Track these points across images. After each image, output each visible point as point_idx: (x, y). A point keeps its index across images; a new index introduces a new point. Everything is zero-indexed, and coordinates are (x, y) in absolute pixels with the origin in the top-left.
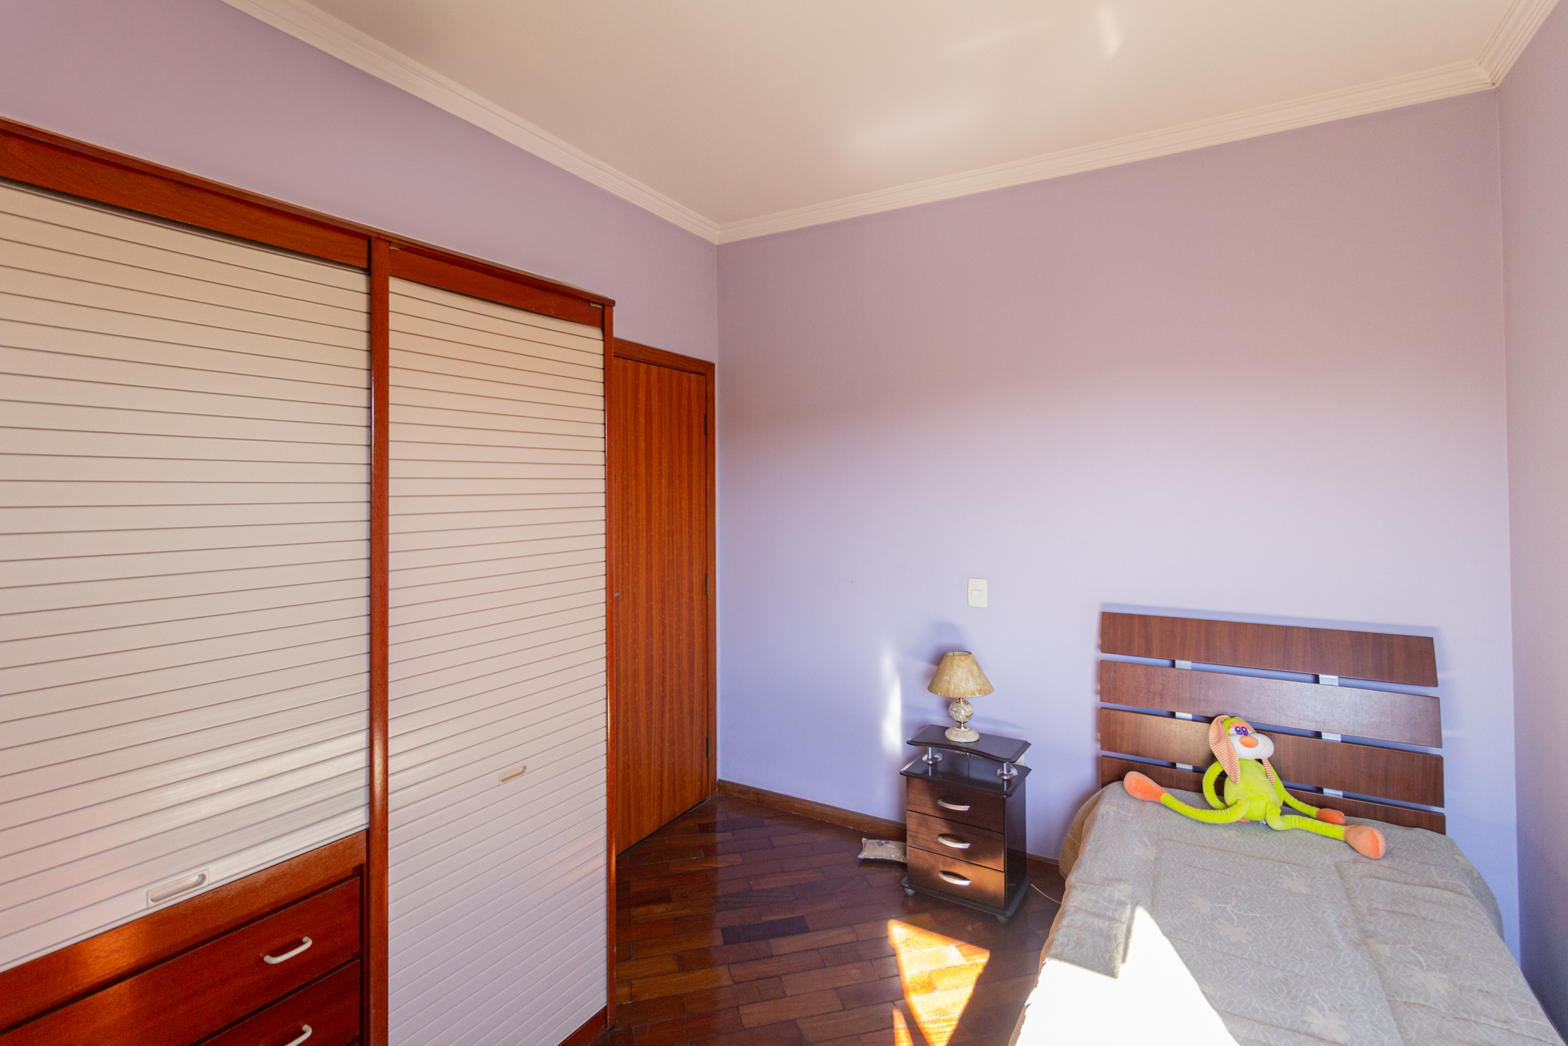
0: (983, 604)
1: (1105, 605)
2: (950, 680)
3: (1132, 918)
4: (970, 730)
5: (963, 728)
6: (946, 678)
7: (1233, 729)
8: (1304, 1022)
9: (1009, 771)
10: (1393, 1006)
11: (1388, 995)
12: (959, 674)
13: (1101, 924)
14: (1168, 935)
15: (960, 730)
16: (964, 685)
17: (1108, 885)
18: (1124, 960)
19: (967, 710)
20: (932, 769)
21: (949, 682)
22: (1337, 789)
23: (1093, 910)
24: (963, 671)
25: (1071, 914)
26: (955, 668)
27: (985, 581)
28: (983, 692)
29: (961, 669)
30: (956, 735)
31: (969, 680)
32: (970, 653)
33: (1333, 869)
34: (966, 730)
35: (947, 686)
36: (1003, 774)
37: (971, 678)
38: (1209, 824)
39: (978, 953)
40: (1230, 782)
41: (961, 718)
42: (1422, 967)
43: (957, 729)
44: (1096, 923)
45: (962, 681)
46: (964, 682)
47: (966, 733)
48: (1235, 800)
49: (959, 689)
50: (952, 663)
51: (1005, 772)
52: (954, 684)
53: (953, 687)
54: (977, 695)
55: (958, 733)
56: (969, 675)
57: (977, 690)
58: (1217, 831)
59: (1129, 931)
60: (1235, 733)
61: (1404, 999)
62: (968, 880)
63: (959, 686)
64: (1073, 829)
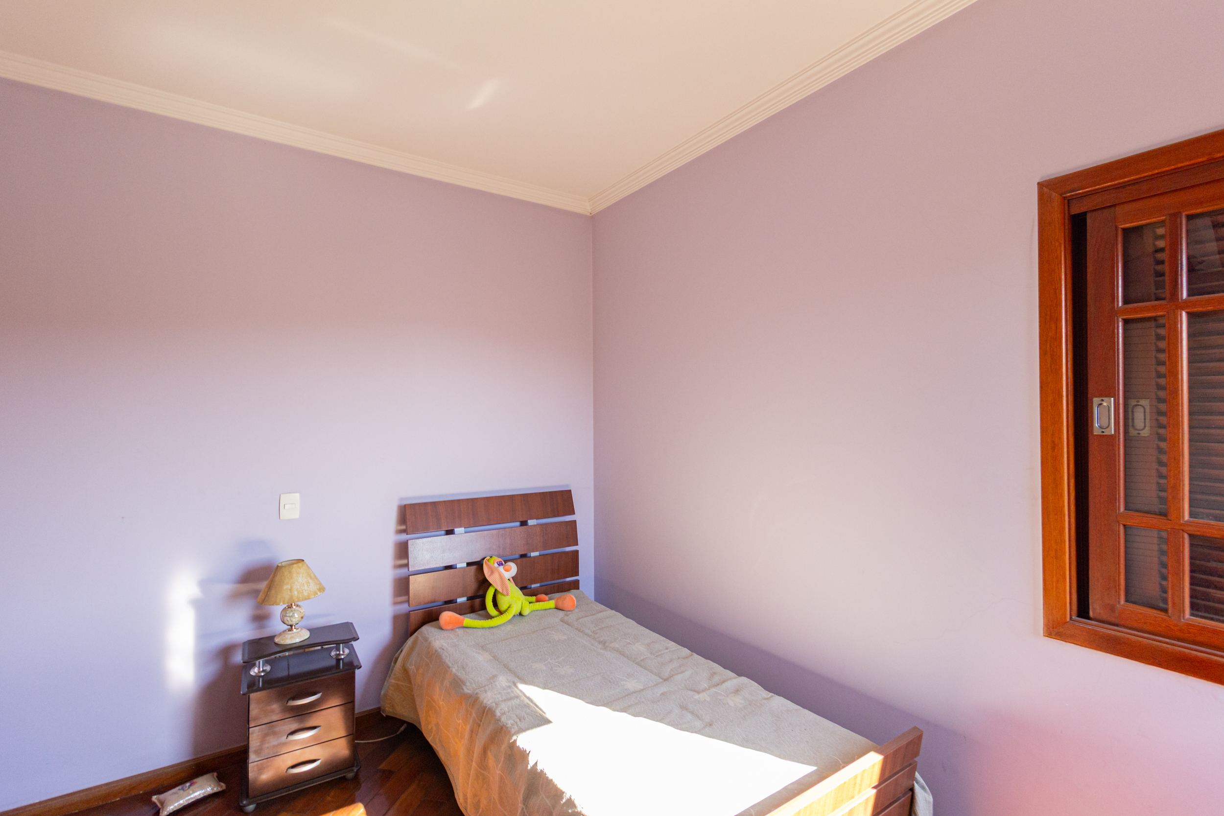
0: (296, 515)
1: (401, 499)
2: (292, 587)
3: (521, 691)
4: (301, 629)
5: (295, 630)
6: (286, 587)
7: (496, 564)
8: (626, 689)
9: (343, 652)
10: (638, 664)
11: (634, 661)
12: (300, 580)
13: (517, 702)
14: (544, 688)
15: (293, 632)
16: (306, 588)
17: (494, 682)
18: (544, 713)
19: (302, 611)
20: (262, 681)
21: (291, 590)
22: (536, 583)
23: (504, 698)
24: (303, 577)
25: (497, 708)
26: (295, 575)
27: (297, 495)
28: (322, 590)
29: (301, 575)
30: (292, 638)
31: (309, 583)
32: (303, 560)
33: (561, 623)
34: (298, 630)
35: (289, 593)
36: (339, 655)
37: (310, 581)
38: (495, 627)
39: (353, 809)
40: (503, 597)
41: (294, 621)
42: (631, 644)
43: (290, 632)
44: (514, 703)
45: (304, 586)
46: (306, 586)
47: (300, 633)
48: (508, 606)
49: (302, 592)
50: (290, 572)
51: (341, 652)
52: (297, 590)
53: (296, 593)
54: (319, 594)
55: (293, 635)
56: (309, 578)
57: (317, 589)
58: (503, 628)
59: (529, 698)
60: (498, 566)
61: (640, 659)
62: (318, 760)
63: (302, 590)
64: (395, 675)
